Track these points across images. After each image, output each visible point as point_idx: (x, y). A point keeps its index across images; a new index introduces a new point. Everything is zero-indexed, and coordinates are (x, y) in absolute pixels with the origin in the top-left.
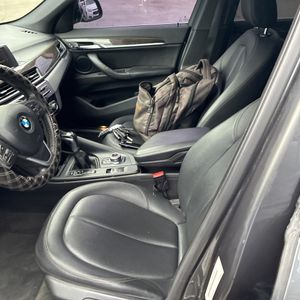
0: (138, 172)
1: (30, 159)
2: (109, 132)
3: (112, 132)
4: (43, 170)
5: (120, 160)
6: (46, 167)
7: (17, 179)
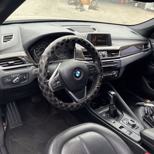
0: (139, 142)
1: (70, 92)
2: (143, 106)
3: (145, 106)
4: (74, 103)
5: (134, 126)
6: (77, 102)
7: (53, 98)
